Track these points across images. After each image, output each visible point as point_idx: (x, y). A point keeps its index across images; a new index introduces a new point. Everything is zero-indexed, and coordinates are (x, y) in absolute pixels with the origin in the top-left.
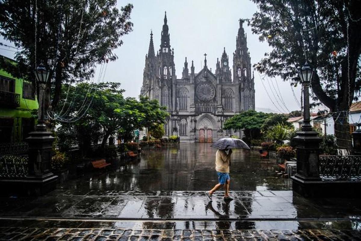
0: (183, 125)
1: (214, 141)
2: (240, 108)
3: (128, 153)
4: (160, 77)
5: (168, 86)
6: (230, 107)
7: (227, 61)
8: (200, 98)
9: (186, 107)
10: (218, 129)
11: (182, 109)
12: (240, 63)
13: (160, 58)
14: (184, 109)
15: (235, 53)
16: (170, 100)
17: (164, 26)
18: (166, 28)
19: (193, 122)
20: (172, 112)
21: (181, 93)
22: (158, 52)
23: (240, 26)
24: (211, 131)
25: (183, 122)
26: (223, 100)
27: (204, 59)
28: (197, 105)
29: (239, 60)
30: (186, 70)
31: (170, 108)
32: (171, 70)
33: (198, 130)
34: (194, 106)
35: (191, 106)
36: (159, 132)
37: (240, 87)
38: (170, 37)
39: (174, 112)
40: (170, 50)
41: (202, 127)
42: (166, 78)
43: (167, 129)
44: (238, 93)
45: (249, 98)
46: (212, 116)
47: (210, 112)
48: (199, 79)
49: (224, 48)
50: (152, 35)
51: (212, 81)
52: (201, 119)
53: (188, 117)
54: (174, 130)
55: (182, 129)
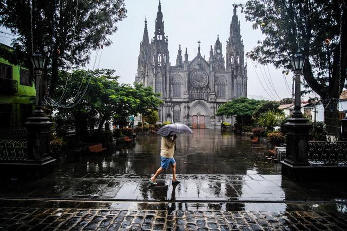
0: (177, 111)
1: (207, 127)
2: (232, 95)
3: (123, 138)
4: (154, 64)
5: (162, 73)
6: (223, 94)
7: (220, 48)
8: (193, 85)
9: (180, 94)
10: (211, 116)
11: (176, 96)
12: (233, 51)
13: (154, 45)
14: (178, 95)
15: (228, 40)
16: (164, 87)
17: (158, 13)
18: (160, 15)
19: (187, 109)
20: (166, 98)
21: (175, 80)
22: (152, 39)
23: (234, 13)
24: (203, 117)
25: (177, 108)
26: (216, 87)
27: (198, 47)
28: (190, 91)
29: (232, 48)
30: (179, 57)
31: (164, 95)
32: (165, 58)
33: (191, 116)
34: (187, 93)
35: (185, 93)
36: (153, 118)
37: (233, 74)
38: (164, 23)
39: (168, 99)
40: (164, 38)
41: (195, 114)
42: (160, 65)
43: (161, 115)
44: (230, 80)
45: (242, 86)
46: (205, 102)
47: (203, 98)
48: (192, 66)
49: (218, 36)
50: (146, 22)
51: (205, 68)
52: (195, 106)
53: (182, 104)
54: (167, 117)
55: (176, 115)
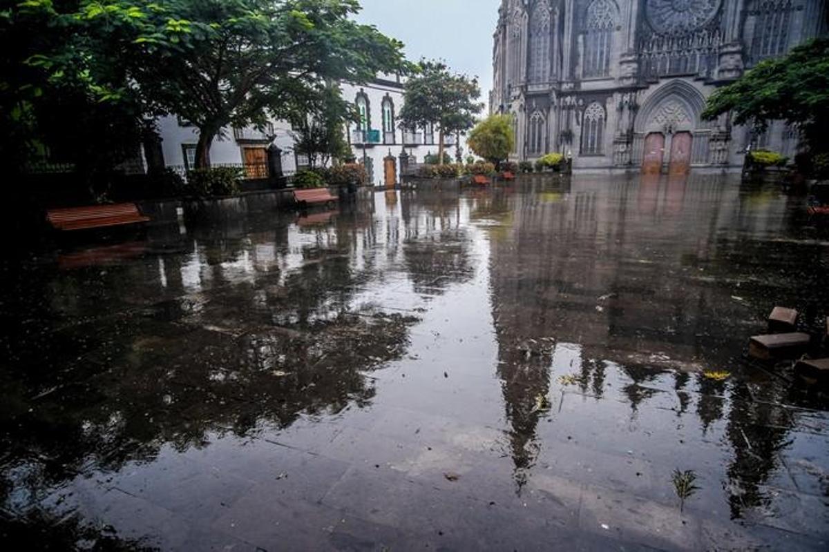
0: (594, 121)
8: (660, 27)
9: (608, 61)
10: (715, 131)
11: (593, 73)
14: (600, 69)
16: (556, 46)
19: (626, 112)
20: (560, 83)
21: (594, 18)
24: (686, 138)
25: (594, 111)
28: (645, 50)
31: (555, 71)
33: (640, 136)
34: (632, 58)
35: (624, 59)
39: (568, 83)
41: (656, 126)
43: (544, 136)
46: (699, 85)
47: (688, 72)
52: (656, 100)
53: (611, 96)
54: (561, 140)
55: (590, 135)
